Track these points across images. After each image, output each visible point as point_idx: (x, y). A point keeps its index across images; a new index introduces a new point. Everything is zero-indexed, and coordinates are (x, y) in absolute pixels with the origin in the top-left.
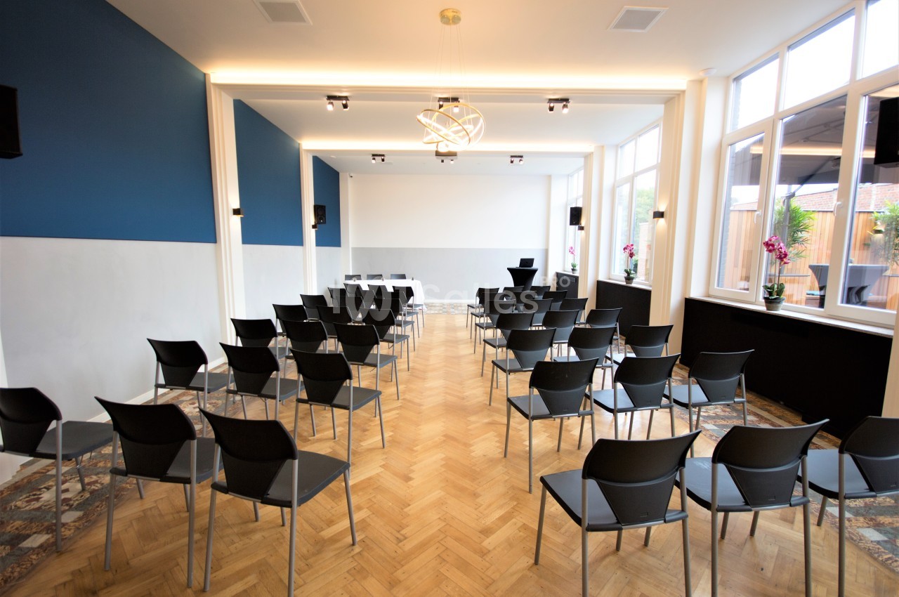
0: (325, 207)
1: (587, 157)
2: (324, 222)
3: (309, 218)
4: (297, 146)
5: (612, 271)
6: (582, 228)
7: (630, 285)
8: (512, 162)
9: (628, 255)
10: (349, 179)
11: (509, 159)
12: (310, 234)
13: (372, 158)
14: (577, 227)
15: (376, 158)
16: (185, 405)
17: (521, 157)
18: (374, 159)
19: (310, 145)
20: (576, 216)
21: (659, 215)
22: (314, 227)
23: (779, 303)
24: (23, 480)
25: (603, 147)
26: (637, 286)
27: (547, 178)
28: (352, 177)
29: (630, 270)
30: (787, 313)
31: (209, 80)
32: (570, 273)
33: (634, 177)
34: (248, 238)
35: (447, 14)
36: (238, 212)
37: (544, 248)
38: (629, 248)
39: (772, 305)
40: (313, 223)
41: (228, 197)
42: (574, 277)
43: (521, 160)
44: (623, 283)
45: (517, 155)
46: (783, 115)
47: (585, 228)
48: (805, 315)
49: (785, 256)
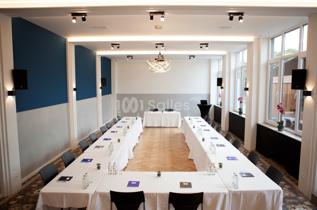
0: (106, 78)
1: (224, 56)
2: (106, 86)
3: (99, 84)
4: (95, 54)
5: (236, 108)
6: (222, 88)
7: (241, 116)
8: (190, 58)
9: (240, 102)
11: (189, 57)
12: (99, 91)
14: (220, 87)
16: (63, 166)
17: (194, 56)
18: (128, 58)
19: (100, 53)
20: (220, 82)
21: (246, 89)
22: (101, 88)
23: (282, 128)
24: (25, 188)
25: (230, 52)
26: (243, 116)
27: (209, 61)
28: (117, 61)
29: (241, 108)
30: (284, 132)
31: (67, 41)
32: (219, 106)
33: (242, 67)
34: (78, 98)
35: (157, 27)
36: (75, 89)
37: (208, 93)
38: (240, 99)
39: (280, 129)
40: (101, 86)
41: (72, 84)
42: (221, 109)
43: (194, 58)
44: (238, 114)
45: (192, 55)
46: (284, 58)
47: (224, 88)
48: (289, 133)
49: (283, 111)
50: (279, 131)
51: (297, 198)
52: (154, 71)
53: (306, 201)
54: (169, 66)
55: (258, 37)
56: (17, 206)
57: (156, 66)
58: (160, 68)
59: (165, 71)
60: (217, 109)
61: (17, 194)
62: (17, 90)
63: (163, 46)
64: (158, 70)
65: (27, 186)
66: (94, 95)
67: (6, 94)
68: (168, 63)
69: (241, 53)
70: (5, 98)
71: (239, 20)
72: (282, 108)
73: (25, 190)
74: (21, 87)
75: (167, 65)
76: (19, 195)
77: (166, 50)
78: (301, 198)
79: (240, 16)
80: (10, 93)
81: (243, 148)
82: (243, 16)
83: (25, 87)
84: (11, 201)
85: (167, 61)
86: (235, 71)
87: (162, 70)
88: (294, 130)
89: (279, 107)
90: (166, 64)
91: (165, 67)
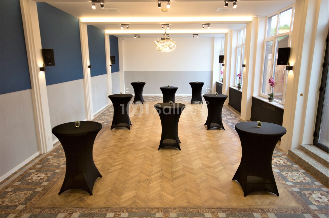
0: (115, 57)
1: (226, 34)
2: (115, 63)
3: (109, 62)
4: (103, 32)
5: (235, 83)
6: (223, 65)
7: (239, 90)
8: (194, 37)
9: (239, 78)
10: (123, 40)
12: (109, 69)
13: (134, 36)
15: (136, 36)
17: (198, 35)
18: (135, 36)
19: (108, 32)
20: (221, 59)
21: (244, 66)
22: (111, 66)
23: (272, 100)
25: (232, 30)
26: (241, 90)
27: (212, 38)
28: (123, 39)
29: (240, 84)
30: (273, 103)
31: (80, 21)
32: (221, 83)
33: (242, 45)
34: (92, 75)
35: (164, 10)
36: (89, 67)
37: (211, 70)
38: (240, 75)
39: (270, 100)
40: (110, 64)
41: (87, 61)
42: (222, 84)
43: (197, 36)
44: (237, 89)
45: (196, 34)
46: (278, 36)
47: (225, 65)
48: (278, 104)
49: (273, 85)
50: (269, 102)
51: (277, 153)
52: (161, 51)
53: (283, 155)
54: (174, 46)
55: (256, 17)
56: (55, 159)
57: (163, 46)
58: (166, 48)
59: (171, 51)
60: (219, 85)
61: (51, 151)
62: (46, 67)
63: (168, 27)
64: (164, 49)
65: (58, 147)
66: (105, 72)
67: (39, 69)
68: (173, 43)
69: (242, 31)
70: (38, 73)
71: (233, 5)
72: (272, 82)
73: (57, 149)
74: (50, 64)
75: (173, 45)
76: (53, 152)
77: (172, 29)
78: (280, 153)
79: (234, 2)
80: (42, 69)
81: (240, 118)
82: (236, 2)
83: (53, 64)
84: (48, 156)
85: (172, 41)
86: (236, 48)
87: (167, 50)
88: (282, 101)
89: (270, 81)
90: (171, 44)
91: (170, 47)
